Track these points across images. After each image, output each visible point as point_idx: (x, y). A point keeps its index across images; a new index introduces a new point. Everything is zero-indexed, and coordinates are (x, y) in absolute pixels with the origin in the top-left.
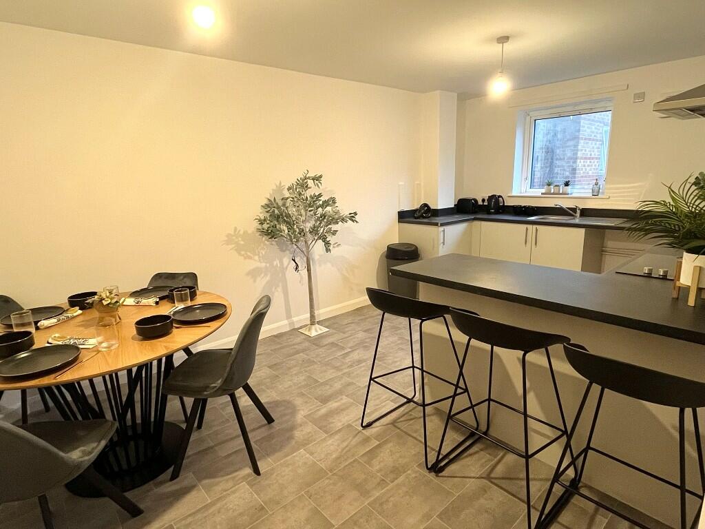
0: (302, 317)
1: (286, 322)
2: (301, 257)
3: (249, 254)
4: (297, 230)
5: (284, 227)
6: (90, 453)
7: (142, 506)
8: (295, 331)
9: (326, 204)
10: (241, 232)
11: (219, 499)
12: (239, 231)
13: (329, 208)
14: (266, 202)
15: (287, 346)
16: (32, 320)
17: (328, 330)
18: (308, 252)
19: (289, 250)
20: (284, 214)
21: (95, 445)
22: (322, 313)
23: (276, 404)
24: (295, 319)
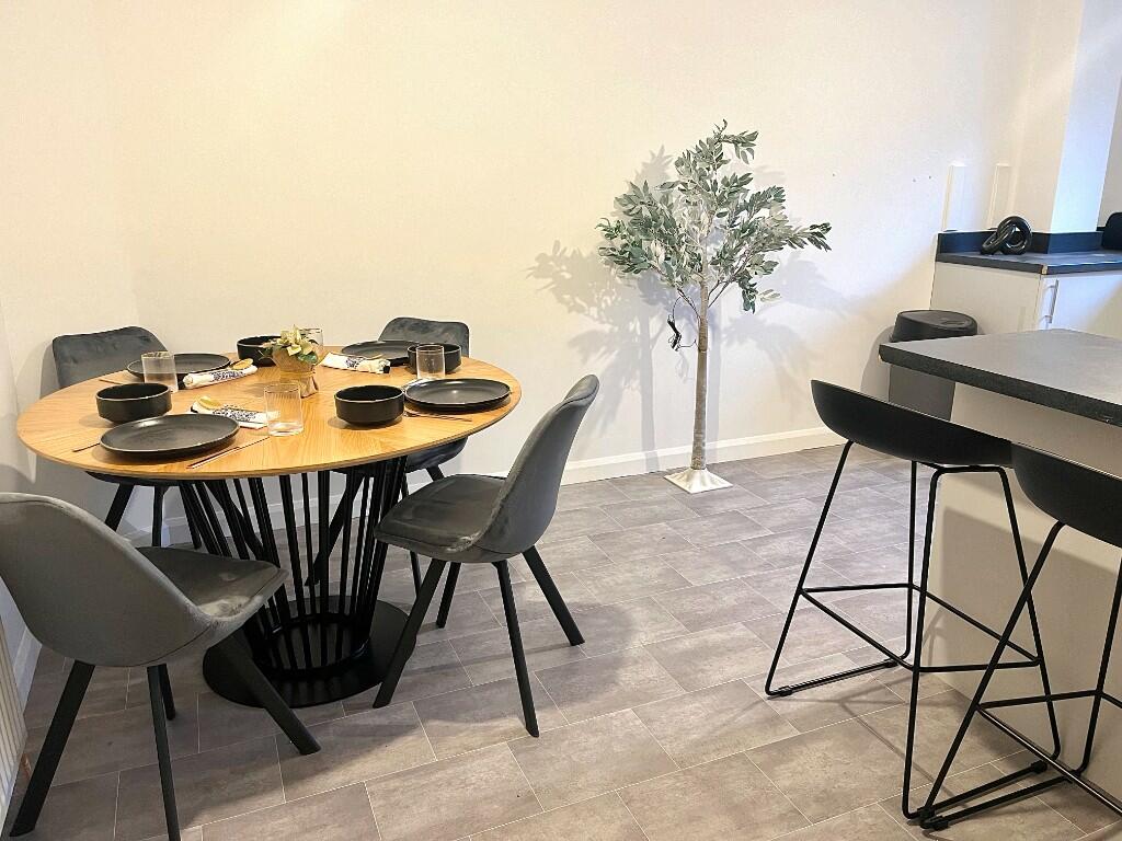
0: (676, 451)
1: (641, 456)
2: (689, 319)
3: (578, 300)
4: (687, 257)
5: (658, 249)
6: (233, 612)
7: (319, 739)
8: (657, 477)
9: (760, 200)
10: (568, 253)
11: (454, 761)
12: (565, 249)
13: (764, 212)
14: (626, 190)
15: (633, 504)
16: (174, 371)
17: (727, 484)
18: (705, 307)
19: (665, 302)
20: (662, 220)
21: (243, 600)
22: (721, 447)
23: (595, 610)
24: (660, 453)
